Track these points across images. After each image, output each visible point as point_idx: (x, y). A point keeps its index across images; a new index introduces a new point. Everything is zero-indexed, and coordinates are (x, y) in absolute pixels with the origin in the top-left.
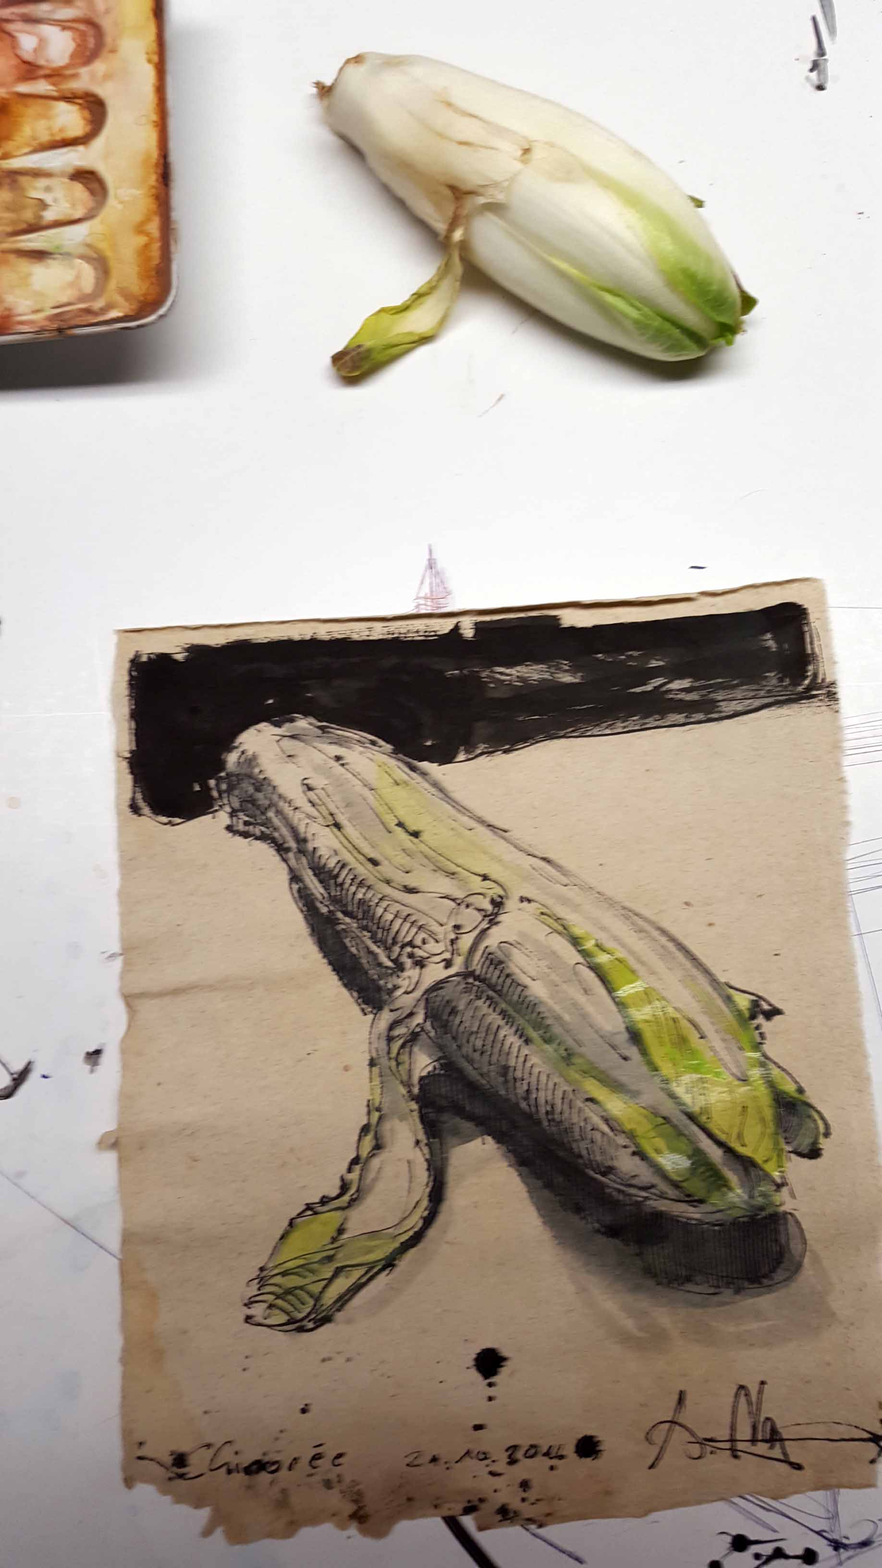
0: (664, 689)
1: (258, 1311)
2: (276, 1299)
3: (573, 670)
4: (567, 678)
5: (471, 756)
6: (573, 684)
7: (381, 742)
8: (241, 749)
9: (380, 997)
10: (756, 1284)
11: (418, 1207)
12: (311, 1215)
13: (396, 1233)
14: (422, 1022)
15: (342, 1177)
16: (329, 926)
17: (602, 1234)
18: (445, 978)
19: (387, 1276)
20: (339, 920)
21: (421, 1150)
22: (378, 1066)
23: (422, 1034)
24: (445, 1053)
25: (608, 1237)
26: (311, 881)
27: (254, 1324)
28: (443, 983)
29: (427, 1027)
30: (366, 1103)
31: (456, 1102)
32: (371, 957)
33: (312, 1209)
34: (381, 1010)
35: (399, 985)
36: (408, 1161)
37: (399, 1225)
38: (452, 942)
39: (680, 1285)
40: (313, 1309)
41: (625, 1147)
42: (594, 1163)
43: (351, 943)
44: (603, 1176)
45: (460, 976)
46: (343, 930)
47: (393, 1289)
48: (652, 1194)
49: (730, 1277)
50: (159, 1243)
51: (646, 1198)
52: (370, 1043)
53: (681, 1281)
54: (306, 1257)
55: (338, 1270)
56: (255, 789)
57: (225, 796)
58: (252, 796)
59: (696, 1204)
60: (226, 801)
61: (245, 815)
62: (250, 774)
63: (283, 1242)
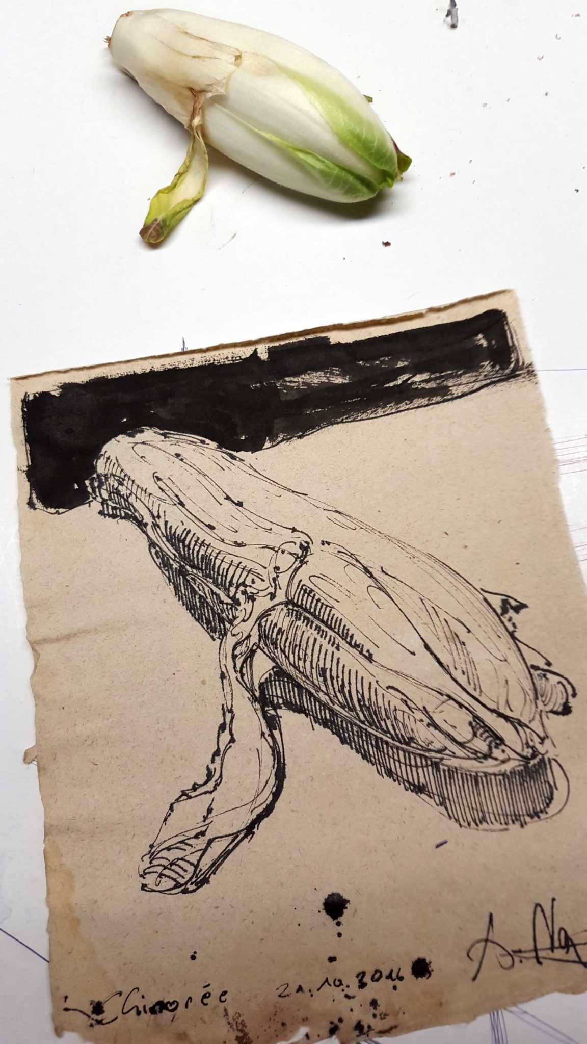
0: (409, 382)
1: (150, 880)
2: (165, 869)
3: (343, 374)
4: (339, 380)
5: (274, 444)
6: (343, 385)
7: (207, 441)
8: (107, 455)
9: (224, 626)
10: (536, 818)
11: (267, 785)
12: (186, 799)
13: (252, 808)
14: (257, 642)
15: (208, 767)
16: (181, 577)
17: (412, 791)
18: (272, 607)
19: (249, 842)
20: (188, 571)
21: (266, 740)
22: (228, 678)
23: (259, 651)
24: (277, 663)
25: (417, 793)
26: (165, 545)
27: (149, 891)
28: (271, 611)
29: (262, 645)
30: (221, 707)
31: (289, 700)
32: (214, 597)
33: (186, 795)
34: (226, 636)
35: (237, 615)
36: (257, 749)
37: (254, 801)
38: (274, 580)
39: (477, 825)
40: (194, 874)
41: (422, 721)
42: (400, 736)
43: (199, 588)
44: (407, 746)
45: (282, 604)
46: (192, 579)
47: (254, 852)
48: (447, 755)
49: (515, 815)
50: (72, 832)
51: (442, 759)
52: (220, 661)
53: (478, 822)
54: (184, 834)
55: (210, 842)
56: (119, 484)
57: (97, 490)
58: (117, 489)
59: (482, 760)
60: (98, 494)
61: (113, 502)
62: (114, 473)
63: (166, 824)
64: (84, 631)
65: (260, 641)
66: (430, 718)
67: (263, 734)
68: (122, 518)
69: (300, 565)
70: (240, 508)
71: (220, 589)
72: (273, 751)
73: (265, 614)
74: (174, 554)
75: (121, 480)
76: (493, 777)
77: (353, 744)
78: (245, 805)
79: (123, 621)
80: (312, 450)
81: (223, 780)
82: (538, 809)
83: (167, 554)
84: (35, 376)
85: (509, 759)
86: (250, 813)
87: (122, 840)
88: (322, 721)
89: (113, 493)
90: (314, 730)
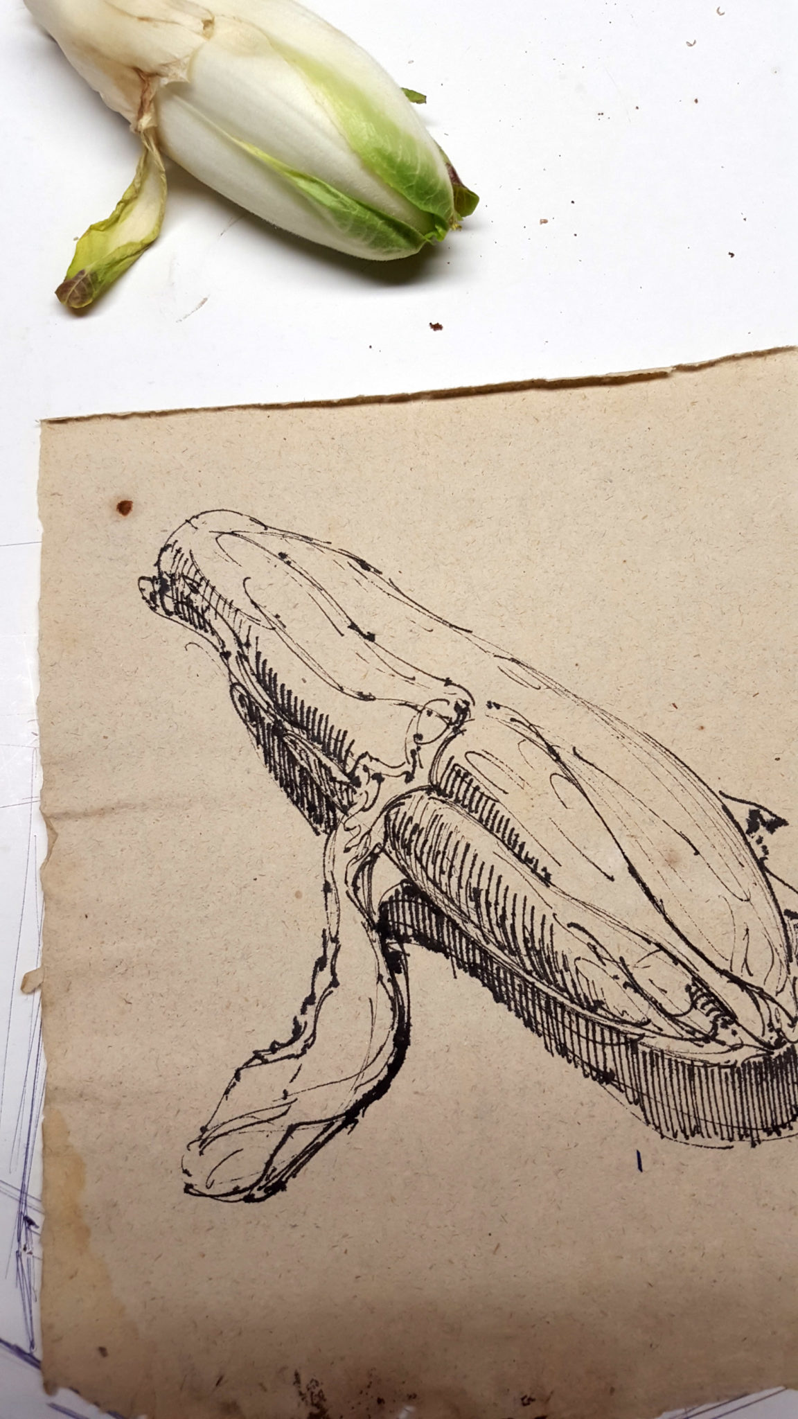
1: (198, 1179)
8: (177, 547)
9: (335, 815)
10: (774, 1135)
11: (382, 1052)
12: (260, 1064)
13: (357, 1084)
14: (382, 842)
15: (295, 1018)
16: (276, 737)
17: (594, 1079)
18: (407, 793)
19: (349, 1133)
20: (287, 730)
21: (385, 987)
22: (334, 892)
23: (382, 855)
24: (408, 876)
25: (601, 1082)
26: (255, 688)
27: (195, 1195)
28: (405, 798)
29: (388, 847)
30: (321, 933)
31: (422, 931)
32: (323, 771)
33: (261, 1058)
34: (336, 829)
35: (355, 801)
36: (370, 999)
37: (361, 1075)
38: (413, 753)
39: (687, 1137)
40: (263, 1175)
41: (616, 977)
42: (582, 997)
43: (300, 755)
44: (591, 1012)
45: (422, 790)
46: (291, 741)
47: (355, 1148)
48: (649, 1030)
49: (745, 1128)
50: (86, 1100)
51: (642, 1036)
52: (324, 866)
53: (688, 1133)
54: (253, 1115)
55: (291, 1129)
56: (192, 591)
57: (158, 596)
58: (188, 597)
59: (701, 1043)
60: (158, 602)
61: (180, 617)
62: (185, 574)
63: (227, 1098)
64: (126, 806)
65: (385, 841)
66: (630, 975)
67: (380, 978)
69: (453, 734)
70: (370, 644)
71: (331, 760)
72: (394, 1004)
73: (396, 803)
74: (267, 703)
75: (195, 585)
76: (716, 1069)
77: (512, 1004)
78: (347, 1079)
79: (185, 796)
80: (484, 567)
81: (316, 1042)
82: (779, 1122)
83: (256, 701)
84: (78, 419)
85: (742, 1045)
86: (353, 1091)
87: (160, 1117)
88: (470, 966)
89: (182, 603)
90: (455, 977)
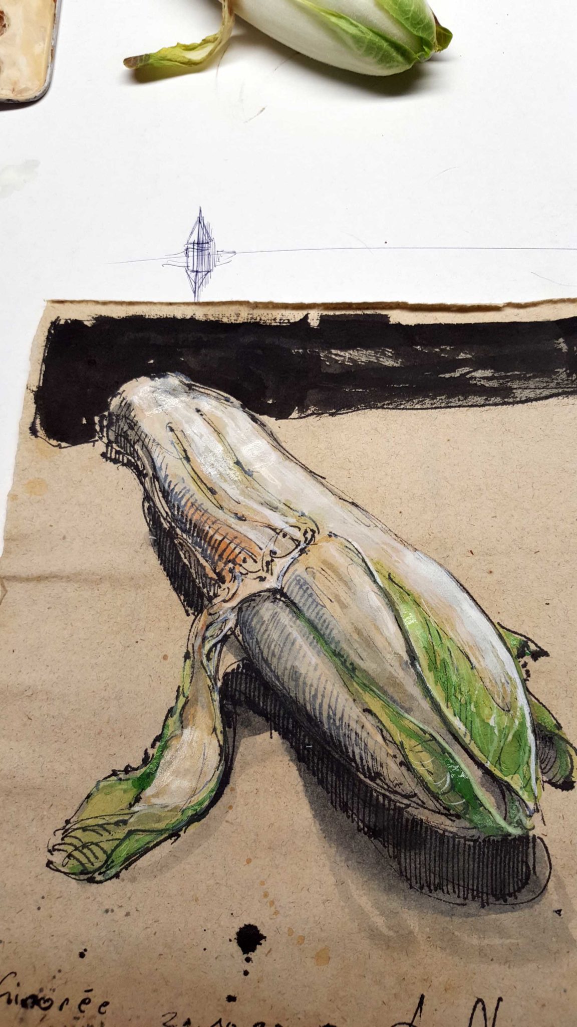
0: (468, 376)
1: (58, 858)
2: (75, 850)
3: (395, 357)
4: (389, 363)
5: (303, 415)
6: (393, 368)
7: (232, 399)
8: (124, 395)
14: (233, 626)
15: (146, 750)
19: (172, 844)
20: (177, 535)
21: (217, 736)
22: (192, 659)
23: (232, 636)
24: (249, 655)
26: (160, 501)
27: (53, 870)
29: (237, 631)
30: (177, 688)
31: (252, 698)
32: (200, 569)
34: (202, 613)
35: (219, 593)
38: (268, 563)
39: (431, 891)
40: (104, 864)
41: (395, 756)
42: (366, 768)
43: (185, 555)
46: (180, 543)
47: (175, 856)
48: (415, 802)
49: (477, 890)
51: (408, 806)
52: (188, 639)
53: (432, 887)
54: (104, 817)
56: (129, 428)
57: (105, 430)
58: (125, 432)
59: (454, 818)
60: (105, 434)
61: (118, 446)
62: (127, 416)
63: (87, 801)
64: (55, 577)
65: (236, 626)
66: (405, 756)
68: (123, 464)
71: (207, 561)
72: (221, 751)
74: (167, 513)
75: (132, 424)
79: (98, 575)
80: (342, 432)
83: (159, 511)
84: (72, 302)
87: (38, 807)
90: (271, 738)
